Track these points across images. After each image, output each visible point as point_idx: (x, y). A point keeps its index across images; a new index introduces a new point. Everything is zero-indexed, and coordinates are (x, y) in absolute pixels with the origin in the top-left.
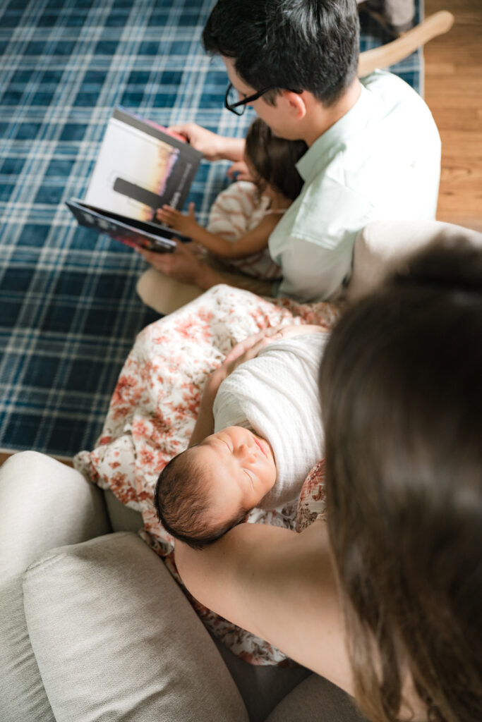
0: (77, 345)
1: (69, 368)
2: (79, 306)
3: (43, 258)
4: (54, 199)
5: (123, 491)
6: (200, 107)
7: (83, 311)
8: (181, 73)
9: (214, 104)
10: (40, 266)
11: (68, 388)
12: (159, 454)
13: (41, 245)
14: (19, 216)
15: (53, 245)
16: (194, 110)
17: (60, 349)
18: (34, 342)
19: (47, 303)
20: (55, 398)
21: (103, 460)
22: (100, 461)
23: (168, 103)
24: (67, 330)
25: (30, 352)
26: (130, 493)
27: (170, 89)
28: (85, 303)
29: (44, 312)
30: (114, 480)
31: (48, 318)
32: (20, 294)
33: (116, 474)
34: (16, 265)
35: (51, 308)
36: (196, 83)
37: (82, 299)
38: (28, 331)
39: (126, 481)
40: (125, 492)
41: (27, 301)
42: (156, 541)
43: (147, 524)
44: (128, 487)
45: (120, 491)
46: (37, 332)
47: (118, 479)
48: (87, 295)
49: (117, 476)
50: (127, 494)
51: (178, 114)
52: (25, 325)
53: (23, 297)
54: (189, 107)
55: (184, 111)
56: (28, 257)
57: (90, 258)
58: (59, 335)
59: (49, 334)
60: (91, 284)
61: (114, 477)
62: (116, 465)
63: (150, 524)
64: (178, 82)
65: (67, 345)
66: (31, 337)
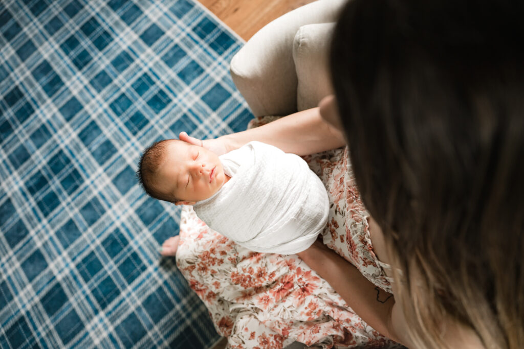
0: (134, 294)
1: (144, 311)
2: (110, 273)
3: (56, 272)
4: (23, 233)
5: (272, 342)
6: (50, 96)
7: (114, 273)
8: (17, 88)
9: (57, 87)
10: (59, 278)
11: (156, 321)
12: (270, 292)
13: (46, 266)
14: (11, 265)
15: (53, 258)
16: (49, 101)
17: (127, 307)
18: (106, 321)
19: (88, 292)
20: (156, 335)
21: (243, 343)
22: (243, 345)
23: (29, 112)
24: (118, 293)
25: (111, 329)
26: (278, 339)
27: (21, 103)
28: (111, 268)
29: (93, 298)
30: (261, 344)
31: (99, 300)
32: (66, 305)
33: (259, 339)
34: (43, 293)
35: (94, 291)
36: (32, 85)
37: (106, 267)
38: (96, 319)
39: (268, 336)
40: (274, 342)
41: (75, 305)
42: (320, 345)
43: (307, 342)
44: (273, 337)
45: (271, 345)
46: (102, 314)
47: (263, 340)
48: (107, 261)
49: (261, 339)
50: (276, 341)
51: (42, 112)
52: (89, 318)
53: (70, 305)
54: (44, 102)
55: (43, 107)
56: (46, 280)
57: (84, 241)
58: (116, 301)
59: (110, 307)
60: (102, 254)
61: (260, 342)
62: (253, 335)
63: (308, 341)
64: (21, 95)
65: (128, 300)
66: (101, 320)
